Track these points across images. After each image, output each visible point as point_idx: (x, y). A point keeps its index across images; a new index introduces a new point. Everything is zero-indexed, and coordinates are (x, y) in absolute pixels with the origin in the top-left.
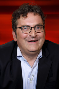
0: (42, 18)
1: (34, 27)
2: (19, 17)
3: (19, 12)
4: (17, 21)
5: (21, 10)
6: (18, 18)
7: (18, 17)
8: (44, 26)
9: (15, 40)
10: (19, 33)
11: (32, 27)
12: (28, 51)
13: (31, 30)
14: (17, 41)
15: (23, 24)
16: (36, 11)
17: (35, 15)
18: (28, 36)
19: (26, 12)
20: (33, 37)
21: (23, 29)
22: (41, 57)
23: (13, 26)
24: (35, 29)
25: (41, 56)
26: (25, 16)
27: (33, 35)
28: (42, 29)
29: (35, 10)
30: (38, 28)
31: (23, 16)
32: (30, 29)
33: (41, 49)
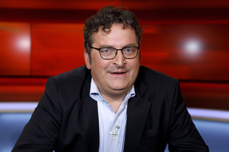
0: (137, 33)
1: (121, 50)
2: (97, 31)
3: (97, 21)
4: (92, 36)
5: (100, 18)
6: (95, 32)
7: (95, 30)
8: (138, 48)
9: (89, 67)
10: (95, 58)
11: (117, 50)
12: (109, 88)
13: (116, 53)
14: (90, 70)
15: (102, 43)
16: (127, 22)
17: (124, 28)
18: (111, 64)
19: (109, 22)
20: (119, 67)
21: (103, 52)
22: (133, 96)
23: (86, 42)
24: (123, 53)
25: (133, 94)
26: (107, 30)
27: (120, 63)
28: (136, 53)
29: (125, 19)
30: (128, 51)
31: (104, 29)
32: (114, 53)
33: (133, 86)
